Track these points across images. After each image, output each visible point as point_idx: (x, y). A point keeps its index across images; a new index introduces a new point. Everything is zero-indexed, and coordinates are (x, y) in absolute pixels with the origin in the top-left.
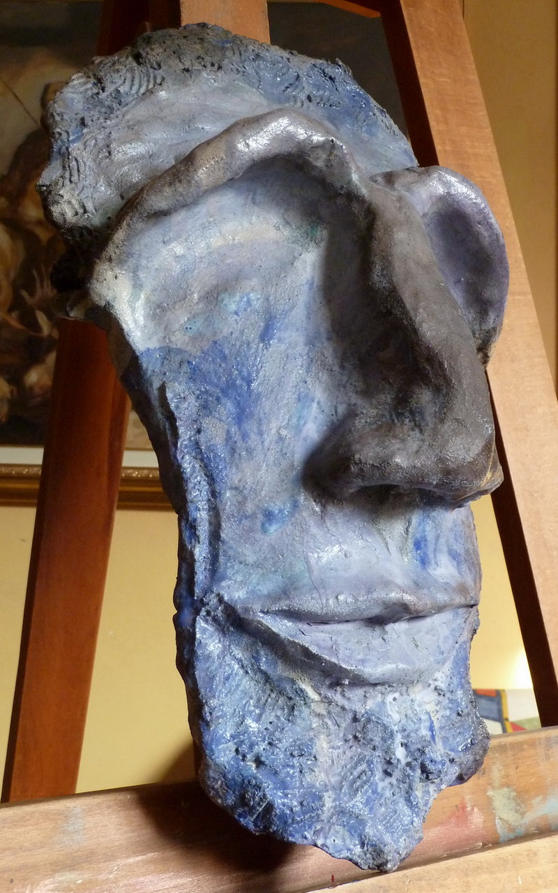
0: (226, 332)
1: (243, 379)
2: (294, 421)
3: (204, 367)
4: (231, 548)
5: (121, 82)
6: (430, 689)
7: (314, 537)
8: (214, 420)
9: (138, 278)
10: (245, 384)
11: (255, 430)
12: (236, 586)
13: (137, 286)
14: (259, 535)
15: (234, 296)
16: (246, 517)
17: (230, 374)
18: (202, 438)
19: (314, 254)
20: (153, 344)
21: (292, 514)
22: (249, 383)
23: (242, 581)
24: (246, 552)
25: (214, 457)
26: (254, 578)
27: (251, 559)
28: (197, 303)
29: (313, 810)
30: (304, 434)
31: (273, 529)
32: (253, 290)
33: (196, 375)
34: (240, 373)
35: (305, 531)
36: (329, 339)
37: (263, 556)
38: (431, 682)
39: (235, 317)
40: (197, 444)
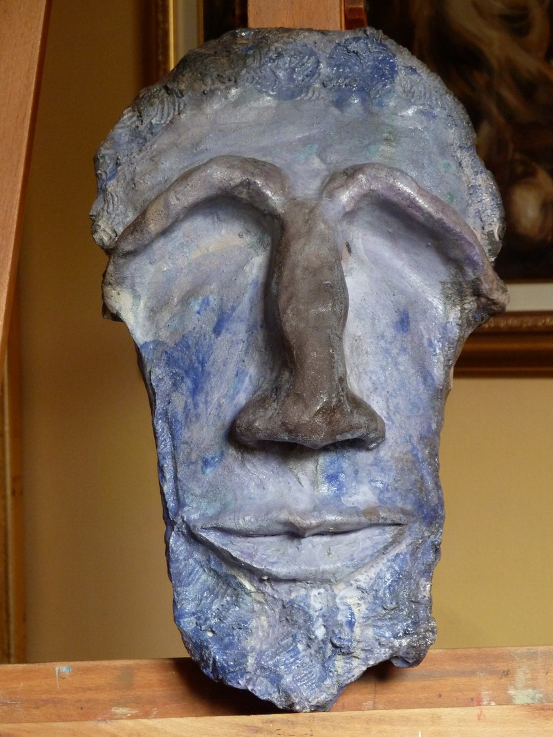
0: (190, 327)
1: (199, 363)
2: (231, 392)
3: (176, 354)
4: (184, 485)
5: (154, 113)
6: (353, 588)
7: (238, 475)
8: (179, 394)
9: (136, 291)
10: (200, 366)
11: (203, 400)
12: (193, 511)
13: (136, 296)
14: (200, 476)
15: (198, 299)
16: (192, 463)
17: (191, 360)
18: (170, 408)
19: (262, 257)
20: (149, 338)
21: (220, 461)
22: (203, 365)
23: (197, 507)
24: (193, 487)
25: (175, 421)
26: (204, 505)
27: (198, 491)
28: (176, 305)
29: (241, 664)
30: (235, 401)
31: (208, 471)
32: (212, 293)
33: (171, 361)
34: (198, 358)
35: (231, 471)
36: (262, 327)
37: (205, 490)
38: (352, 582)
39: (198, 315)
40: (166, 413)
